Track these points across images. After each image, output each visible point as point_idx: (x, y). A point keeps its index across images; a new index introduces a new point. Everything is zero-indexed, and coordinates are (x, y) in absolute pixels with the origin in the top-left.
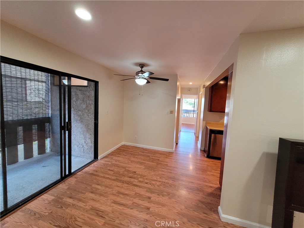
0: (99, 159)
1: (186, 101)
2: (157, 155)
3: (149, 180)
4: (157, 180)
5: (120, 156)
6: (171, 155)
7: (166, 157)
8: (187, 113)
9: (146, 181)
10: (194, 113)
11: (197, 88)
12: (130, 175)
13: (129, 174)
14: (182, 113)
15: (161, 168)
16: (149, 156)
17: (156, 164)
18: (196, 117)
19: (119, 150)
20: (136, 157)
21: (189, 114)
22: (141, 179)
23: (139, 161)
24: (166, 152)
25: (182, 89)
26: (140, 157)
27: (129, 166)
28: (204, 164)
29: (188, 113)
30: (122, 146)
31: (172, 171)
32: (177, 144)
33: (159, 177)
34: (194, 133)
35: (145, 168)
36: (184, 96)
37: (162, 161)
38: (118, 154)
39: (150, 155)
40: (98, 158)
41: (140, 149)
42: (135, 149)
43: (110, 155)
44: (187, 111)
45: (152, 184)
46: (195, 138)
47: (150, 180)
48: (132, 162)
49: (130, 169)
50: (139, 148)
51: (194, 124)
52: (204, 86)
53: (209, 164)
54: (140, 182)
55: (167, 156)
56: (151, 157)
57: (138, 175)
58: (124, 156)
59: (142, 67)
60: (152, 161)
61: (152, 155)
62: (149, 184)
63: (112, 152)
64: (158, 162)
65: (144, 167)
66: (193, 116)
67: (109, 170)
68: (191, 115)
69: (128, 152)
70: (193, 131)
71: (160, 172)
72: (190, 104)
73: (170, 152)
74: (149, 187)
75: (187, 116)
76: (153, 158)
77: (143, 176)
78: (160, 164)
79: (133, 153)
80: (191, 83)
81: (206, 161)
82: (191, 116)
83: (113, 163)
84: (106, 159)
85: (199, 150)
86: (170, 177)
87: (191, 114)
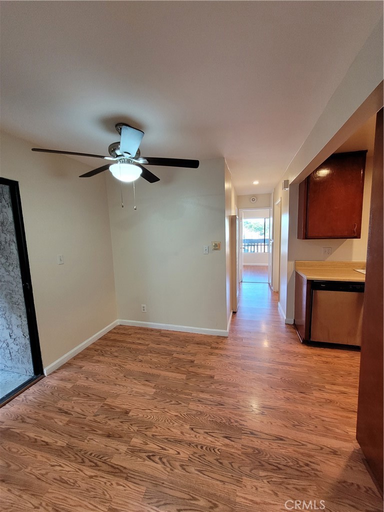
0: (46, 375)
1: (249, 225)
2: (191, 348)
3: (159, 440)
4: (181, 437)
5: (101, 358)
6: (221, 346)
7: (210, 350)
8: (251, 245)
9: (152, 446)
10: (265, 245)
11: (270, 194)
12: (112, 423)
13: (109, 422)
14: (243, 247)
15: (197, 391)
16: (170, 354)
17: (184, 377)
18: (271, 252)
19: (105, 342)
20: (140, 357)
21: (256, 246)
22: (137, 441)
23: (146, 370)
24: (211, 336)
25: (239, 198)
26: (148, 358)
27: (116, 390)
28: (300, 366)
29: (254, 245)
30: (114, 329)
31: (226, 399)
32: (234, 313)
33: (188, 427)
34: (269, 284)
35: (155, 393)
36: (243, 212)
37: (200, 367)
38: (99, 355)
39: (174, 349)
40: (43, 373)
41: (152, 333)
42: (143, 336)
43: (79, 358)
44: (252, 243)
45: (166, 456)
46: (272, 296)
47: (162, 441)
48: (128, 374)
49: (117, 402)
50: (152, 330)
51: (267, 264)
52: (286, 182)
53: (313, 365)
54: (134, 451)
55: (212, 348)
56: (175, 355)
57: (132, 422)
58: (110, 360)
60: (177, 370)
61: (178, 349)
62: (157, 459)
63: (88, 349)
64: (191, 369)
65: (154, 390)
66: (263, 251)
67: (60, 409)
68: (261, 249)
69: (125, 345)
70: (266, 279)
71: (193, 406)
72: (257, 229)
73: (219, 337)
74: (157, 474)
75: (253, 250)
76: (180, 359)
77: (145, 426)
78: (196, 375)
79: (134, 346)
80: (256, 183)
81: (304, 356)
82: (259, 251)
83: (79, 383)
84: (65, 373)
85: (284, 326)
86: (219, 421)
87: (259, 247)
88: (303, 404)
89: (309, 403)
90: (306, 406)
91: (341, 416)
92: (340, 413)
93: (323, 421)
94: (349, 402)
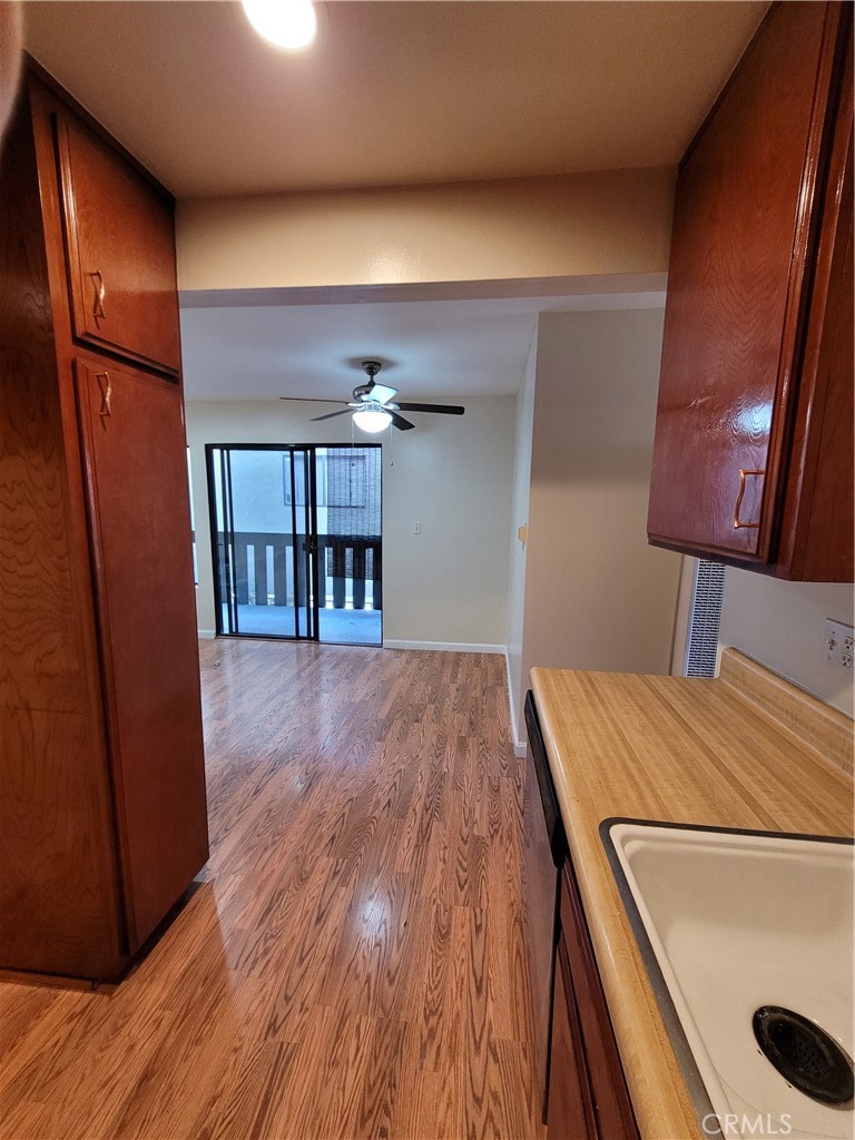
0: (384, 646)
59: (372, 372)
88: (305, 832)
89: (306, 841)
90: (299, 837)
91: (266, 881)
92: (272, 882)
93: (266, 849)
94: (293, 913)
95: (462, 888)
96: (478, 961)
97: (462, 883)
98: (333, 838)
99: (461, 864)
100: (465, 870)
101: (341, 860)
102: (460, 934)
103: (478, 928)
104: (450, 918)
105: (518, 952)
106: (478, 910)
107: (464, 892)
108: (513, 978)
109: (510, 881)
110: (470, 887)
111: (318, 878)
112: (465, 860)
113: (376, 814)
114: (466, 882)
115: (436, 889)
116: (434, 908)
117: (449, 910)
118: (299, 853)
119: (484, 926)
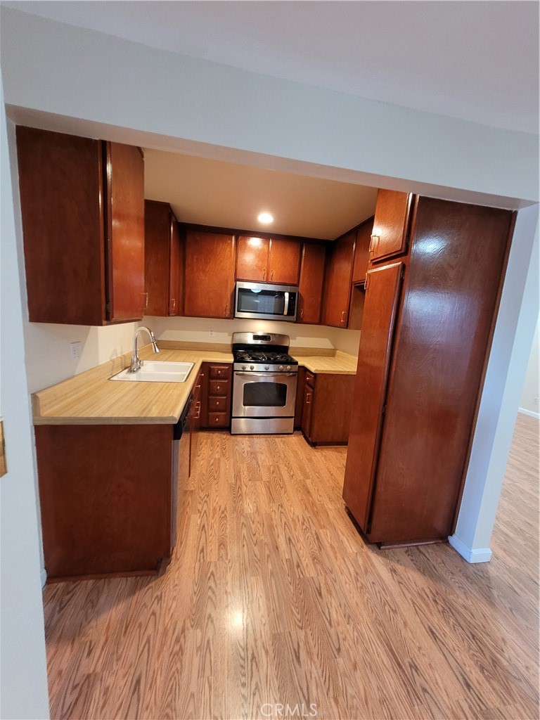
95: (212, 573)
96: (203, 538)
97: (212, 577)
98: (320, 594)
99: (213, 593)
100: (210, 587)
101: (301, 576)
102: (213, 547)
103: (202, 551)
104: (219, 553)
105: (181, 543)
106: (202, 561)
107: (211, 570)
108: (187, 533)
109: (176, 585)
110: (206, 575)
111: (306, 560)
112: (209, 597)
113: (302, 633)
114: (209, 578)
115: (230, 569)
116: (229, 558)
117: (220, 557)
118: (333, 576)
119: (199, 552)
